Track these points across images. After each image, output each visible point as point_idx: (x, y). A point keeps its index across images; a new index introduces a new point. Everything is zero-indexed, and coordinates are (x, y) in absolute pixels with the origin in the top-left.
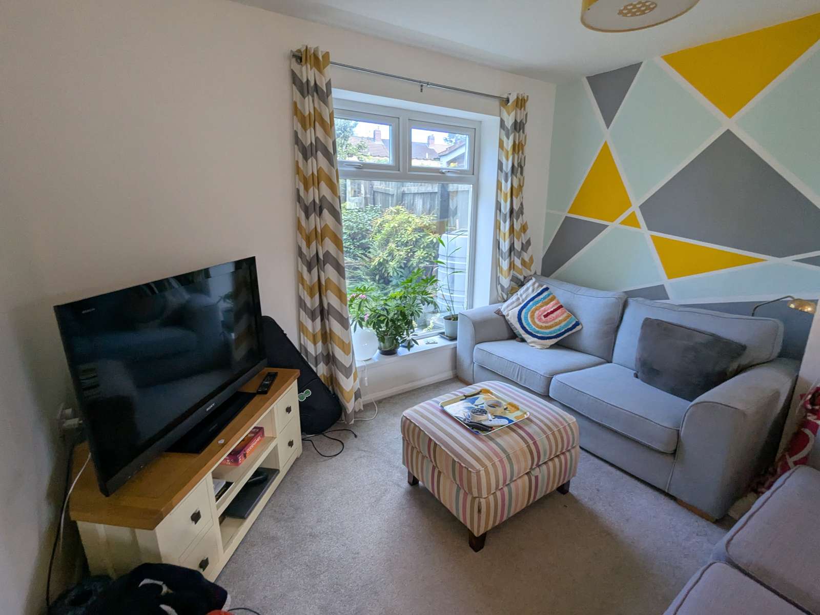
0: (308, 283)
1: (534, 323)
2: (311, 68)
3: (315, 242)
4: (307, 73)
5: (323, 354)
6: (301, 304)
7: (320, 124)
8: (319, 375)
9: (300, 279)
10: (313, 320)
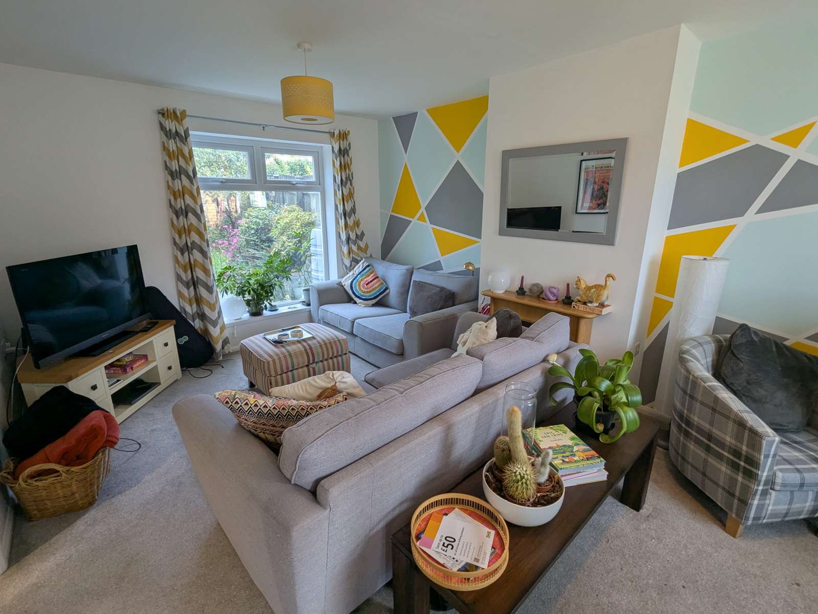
0: (183, 263)
1: (360, 289)
2: (172, 122)
3: (184, 235)
4: (169, 125)
5: (198, 313)
6: (179, 278)
7: (182, 157)
8: (196, 328)
9: (177, 260)
10: (188, 288)
